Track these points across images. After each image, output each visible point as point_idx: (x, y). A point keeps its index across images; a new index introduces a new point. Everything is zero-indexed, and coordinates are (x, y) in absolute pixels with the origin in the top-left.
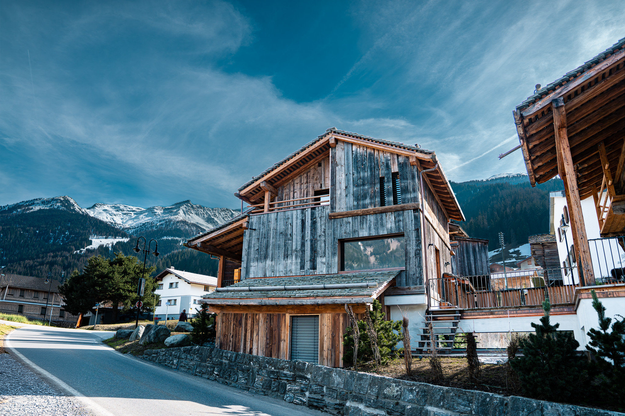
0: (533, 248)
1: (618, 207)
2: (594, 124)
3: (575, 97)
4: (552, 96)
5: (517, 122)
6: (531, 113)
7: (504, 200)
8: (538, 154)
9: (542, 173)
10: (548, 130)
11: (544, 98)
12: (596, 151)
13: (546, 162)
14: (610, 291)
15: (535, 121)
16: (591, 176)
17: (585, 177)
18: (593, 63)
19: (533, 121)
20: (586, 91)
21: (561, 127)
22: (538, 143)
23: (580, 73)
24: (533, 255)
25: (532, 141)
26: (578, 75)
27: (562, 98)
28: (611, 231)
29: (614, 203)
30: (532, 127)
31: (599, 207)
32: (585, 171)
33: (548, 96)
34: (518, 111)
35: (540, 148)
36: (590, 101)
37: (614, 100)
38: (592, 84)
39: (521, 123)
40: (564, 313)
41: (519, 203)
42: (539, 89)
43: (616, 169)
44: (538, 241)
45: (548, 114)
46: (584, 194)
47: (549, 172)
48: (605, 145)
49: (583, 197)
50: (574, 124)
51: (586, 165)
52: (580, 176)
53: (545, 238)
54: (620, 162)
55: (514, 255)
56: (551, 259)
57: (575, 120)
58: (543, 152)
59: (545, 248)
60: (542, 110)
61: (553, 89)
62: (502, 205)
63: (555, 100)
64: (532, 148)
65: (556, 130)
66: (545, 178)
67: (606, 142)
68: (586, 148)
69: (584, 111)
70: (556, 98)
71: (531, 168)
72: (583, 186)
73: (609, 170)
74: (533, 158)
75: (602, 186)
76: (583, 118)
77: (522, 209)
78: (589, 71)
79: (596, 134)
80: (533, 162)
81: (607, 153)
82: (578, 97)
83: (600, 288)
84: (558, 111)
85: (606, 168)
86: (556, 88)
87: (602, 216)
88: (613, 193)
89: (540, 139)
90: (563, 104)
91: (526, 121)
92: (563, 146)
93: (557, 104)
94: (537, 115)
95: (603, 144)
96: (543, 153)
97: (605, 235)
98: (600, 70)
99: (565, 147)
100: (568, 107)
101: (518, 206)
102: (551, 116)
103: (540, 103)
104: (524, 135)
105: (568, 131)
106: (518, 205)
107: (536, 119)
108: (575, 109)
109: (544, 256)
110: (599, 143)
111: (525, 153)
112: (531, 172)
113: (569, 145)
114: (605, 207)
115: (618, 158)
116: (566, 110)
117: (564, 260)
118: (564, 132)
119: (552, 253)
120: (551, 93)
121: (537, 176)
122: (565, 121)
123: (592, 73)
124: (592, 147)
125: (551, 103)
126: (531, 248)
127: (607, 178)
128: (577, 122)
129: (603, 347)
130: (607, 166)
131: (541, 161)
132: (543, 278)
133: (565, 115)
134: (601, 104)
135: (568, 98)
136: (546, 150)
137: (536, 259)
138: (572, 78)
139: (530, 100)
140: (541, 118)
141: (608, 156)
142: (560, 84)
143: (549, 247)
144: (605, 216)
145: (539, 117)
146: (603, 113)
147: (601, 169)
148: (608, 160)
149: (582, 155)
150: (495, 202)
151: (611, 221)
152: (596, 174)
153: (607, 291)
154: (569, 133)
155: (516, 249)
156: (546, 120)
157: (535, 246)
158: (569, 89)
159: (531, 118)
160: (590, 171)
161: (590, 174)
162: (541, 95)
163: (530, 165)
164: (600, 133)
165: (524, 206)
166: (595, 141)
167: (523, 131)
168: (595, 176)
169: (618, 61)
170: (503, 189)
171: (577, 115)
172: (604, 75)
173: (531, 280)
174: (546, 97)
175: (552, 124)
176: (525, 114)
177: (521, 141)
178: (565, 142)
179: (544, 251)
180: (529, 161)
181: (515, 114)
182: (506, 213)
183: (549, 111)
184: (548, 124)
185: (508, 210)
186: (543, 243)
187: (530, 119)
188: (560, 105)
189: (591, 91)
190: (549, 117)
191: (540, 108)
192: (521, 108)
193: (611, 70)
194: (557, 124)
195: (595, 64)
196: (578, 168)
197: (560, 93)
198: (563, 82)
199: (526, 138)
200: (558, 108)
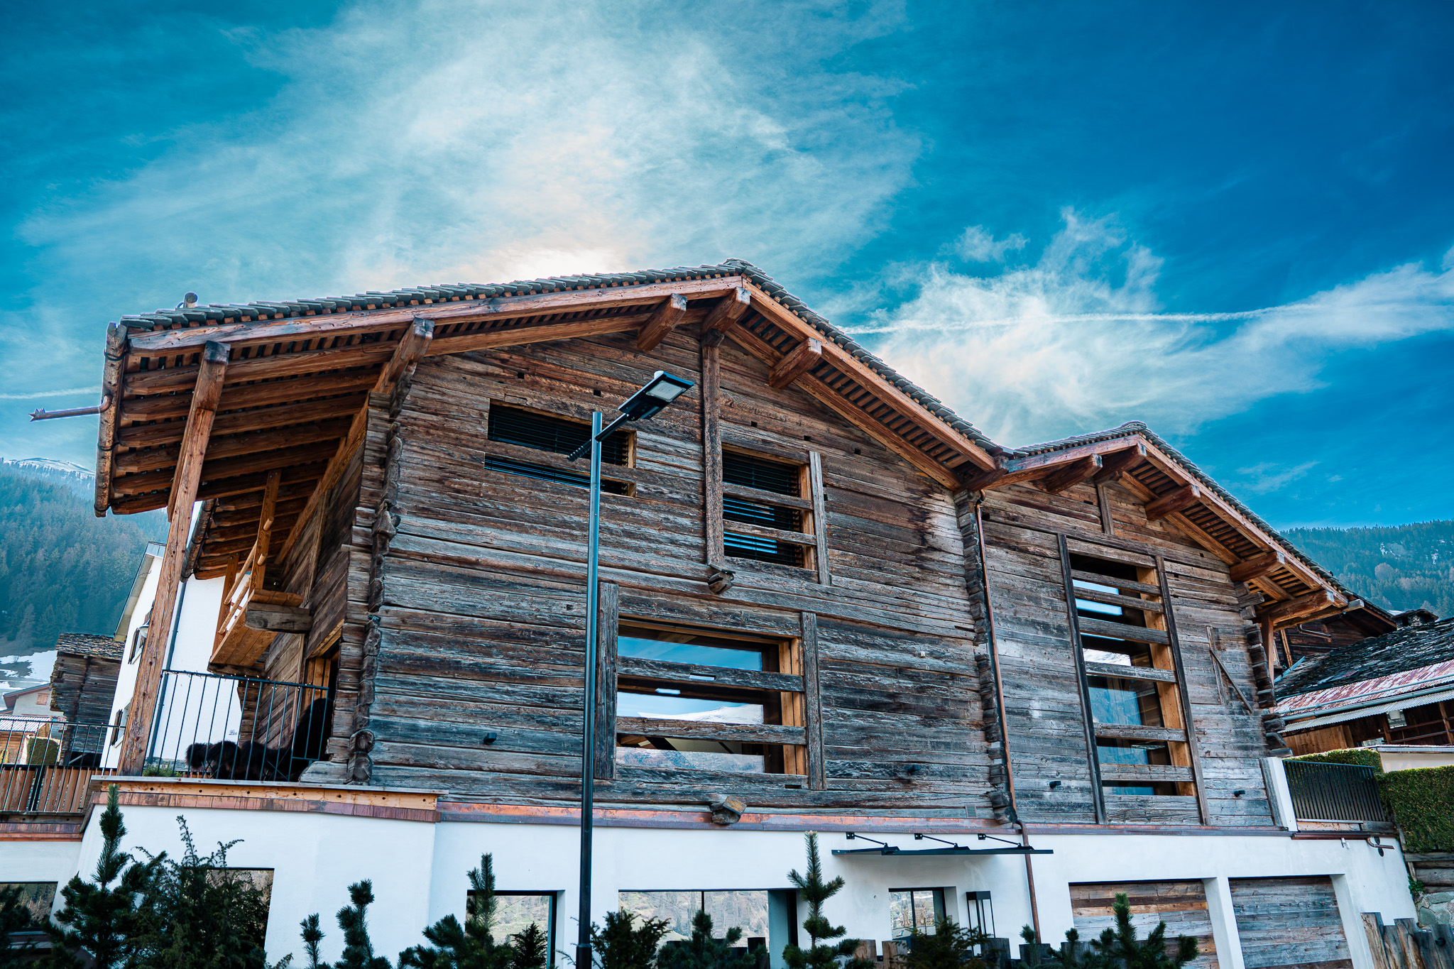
0: (62, 665)
1: (257, 614)
2: (274, 428)
3: (256, 357)
4: (211, 332)
5: (111, 352)
6: (150, 347)
7: (41, 526)
8: (137, 444)
9: (130, 491)
10: (178, 402)
11: (193, 328)
12: (260, 485)
13: (149, 469)
14: (165, 791)
15: (155, 370)
16: (236, 534)
17: (223, 532)
18: (311, 308)
19: (151, 366)
20: (280, 356)
21: (205, 407)
22: (144, 420)
23: (281, 316)
24: (55, 681)
25: (132, 411)
26: (276, 317)
27: (228, 348)
28: (231, 662)
29: (253, 604)
30: (142, 379)
31: (229, 605)
32: (227, 519)
33: (202, 329)
34: (123, 330)
35: (146, 432)
36: (281, 378)
37: (324, 398)
38: (298, 348)
39: (118, 359)
40: (53, 836)
41: (77, 545)
42: (191, 306)
43: (287, 535)
44: (80, 649)
45: (189, 366)
46: (209, 568)
47: (149, 494)
48: (281, 481)
49: (205, 573)
50: (236, 411)
51: (232, 508)
52: (213, 525)
53: (100, 646)
54: (297, 525)
55: (9, 673)
56: (97, 699)
57: (240, 403)
58: (149, 444)
59: (93, 670)
60: (180, 353)
61: (219, 320)
62: (30, 539)
63: (212, 345)
64: (127, 427)
65: (193, 409)
66: (135, 505)
67: (285, 473)
68: (243, 471)
69: (263, 394)
70: (217, 340)
71: (107, 469)
72: (213, 551)
73: (269, 533)
74: (120, 448)
75: (247, 562)
76: (257, 408)
77: (78, 561)
78: (298, 319)
79: (273, 451)
80: (117, 458)
81: (278, 497)
82: (262, 360)
83: (146, 783)
84: (210, 371)
85: (265, 527)
86: (227, 320)
87: (226, 625)
88: (260, 582)
89: (153, 412)
90: (225, 360)
91: (134, 360)
92: (192, 448)
93: (213, 355)
94: (165, 358)
95: (278, 475)
96: (149, 447)
97: (218, 667)
98: (317, 329)
99: (196, 452)
100: (234, 371)
101: (71, 553)
102: (192, 374)
103: (180, 334)
104: (116, 389)
105: (215, 421)
106: (71, 550)
107: (160, 367)
108: (248, 382)
109: (81, 689)
110: (273, 470)
111: (105, 430)
112: (104, 480)
113: (204, 452)
114: (238, 607)
115: (297, 515)
116: (227, 377)
117: (122, 707)
118: (207, 420)
119: (104, 687)
120: (211, 326)
121: (117, 495)
122: (216, 397)
123: (303, 326)
124: (255, 474)
125: (203, 346)
126: (57, 664)
127: (259, 547)
128: (244, 410)
129: (84, 924)
130: (268, 523)
131: (138, 463)
132: (58, 741)
133: (221, 386)
134: (302, 394)
135: (243, 352)
136: (156, 443)
137: (58, 693)
138: (264, 317)
139: (160, 317)
140: (171, 368)
141: (278, 505)
142: (237, 317)
143: (101, 670)
144: (230, 625)
145: (168, 365)
146: (298, 415)
147: (255, 526)
148: (276, 512)
149: (231, 483)
150: (13, 525)
151: (238, 640)
152: (245, 533)
153: (159, 791)
154: (217, 424)
155: (22, 659)
156: (180, 377)
157: (69, 662)
158: (250, 336)
159: (148, 359)
160: (235, 523)
161: (235, 530)
162: (190, 321)
163: (108, 464)
164: (279, 452)
165: (87, 556)
166: (265, 465)
167: (118, 379)
168: (243, 536)
169: (353, 328)
170: (48, 500)
171: (249, 397)
172: (323, 340)
173: (26, 743)
174: (197, 327)
175: (189, 392)
176: (136, 343)
177: (106, 399)
178: (199, 443)
179: (86, 675)
180: (109, 454)
181: (113, 331)
182: (32, 561)
183: (193, 362)
184: (182, 388)
185: (40, 555)
186: (90, 658)
187: (145, 361)
188: (219, 358)
189: (289, 360)
190: (187, 374)
191: (175, 346)
192: (133, 327)
193: (337, 338)
194: (198, 396)
195: (313, 313)
196: (214, 507)
197: (229, 334)
198: (244, 315)
199: (121, 399)
200: (212, 362)
